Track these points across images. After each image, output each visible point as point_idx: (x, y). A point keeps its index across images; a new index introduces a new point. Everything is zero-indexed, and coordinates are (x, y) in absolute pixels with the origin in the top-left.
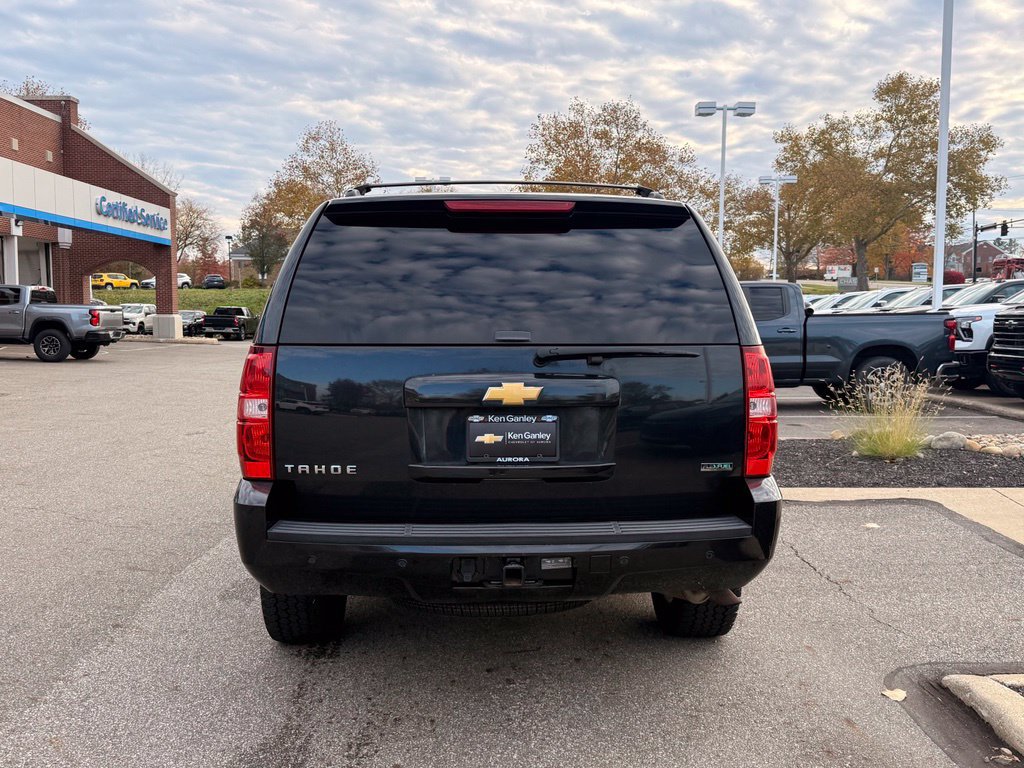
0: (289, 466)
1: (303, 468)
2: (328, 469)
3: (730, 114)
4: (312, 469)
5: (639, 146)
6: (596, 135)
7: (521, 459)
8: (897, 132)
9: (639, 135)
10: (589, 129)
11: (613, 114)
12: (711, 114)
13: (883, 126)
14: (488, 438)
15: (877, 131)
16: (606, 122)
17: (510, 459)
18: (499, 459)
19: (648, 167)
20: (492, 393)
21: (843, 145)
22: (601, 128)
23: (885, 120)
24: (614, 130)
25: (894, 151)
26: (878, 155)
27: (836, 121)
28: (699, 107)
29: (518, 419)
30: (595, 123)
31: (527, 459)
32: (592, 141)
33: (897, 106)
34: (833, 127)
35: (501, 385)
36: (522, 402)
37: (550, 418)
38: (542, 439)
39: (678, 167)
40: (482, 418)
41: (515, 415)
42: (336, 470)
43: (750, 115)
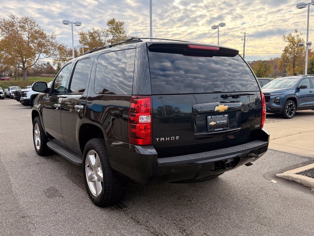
0: (158, 139)
1: (162, 139)
2: (170, 139)
3: (74, 25)
4: (165, 139)
5: (36, 32)
6: (20, 27)
7: (220, 129)
8: (113, 35)
9: (36, 28)
10: (17, 25)
11: (26, 20)
12: (68, 24)
13: (109, 33)
14: (212, 123)
15: (107, 35)
16: (23, 23)
17: (218, 129)
18: (216, 130)
19: (40, 39)
20: (217, 109)
21: (98, 38)
22: (22, 24)
23: (110, 32)
24: (27, 26)
25: (113, 41)
26: (109, 41)
27: (96, 30)
28: (64, 21)
29: (219, 116)
30: (19, 22)
31: (222, 129)
32: (18, 29)
33: (113, 28)
34: (95, 32)
35: (218, 106)
36: (224, 111)
37: (226, 115)
38: (225, 122)
39: (51, 40)
40: (211, 117)
41: (218, 115)
42: (173, 138)
43: (80, 26)
